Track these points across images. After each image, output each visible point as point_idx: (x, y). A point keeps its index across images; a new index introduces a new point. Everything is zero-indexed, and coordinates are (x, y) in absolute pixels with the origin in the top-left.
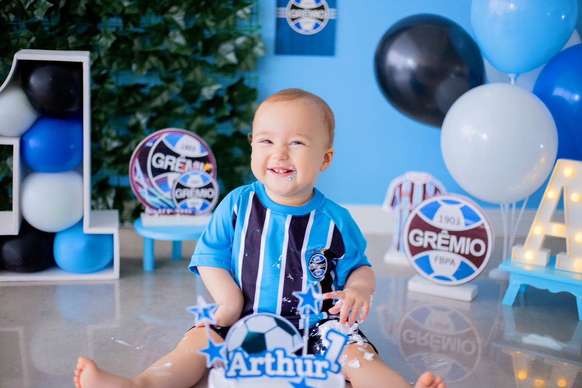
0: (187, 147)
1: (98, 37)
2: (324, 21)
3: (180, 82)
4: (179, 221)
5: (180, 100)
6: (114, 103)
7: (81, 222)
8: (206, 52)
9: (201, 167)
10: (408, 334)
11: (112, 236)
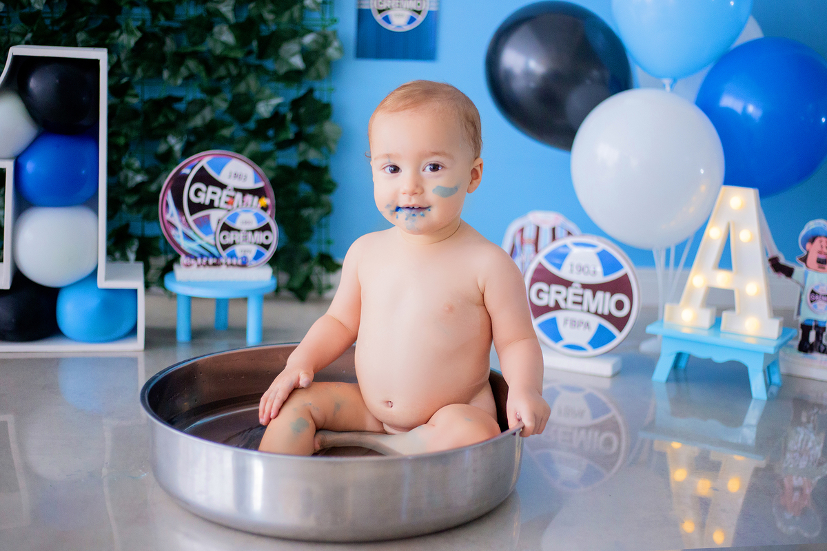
0: (236, 176)
1: (117, 33)
2: (422, 13)
3: (228, 96)
4: (224, 274)
5: (228, 118)
6: (138, 123)
7: (94, 274)
8: (262, 54)
9: (255, 202)
11: (135, 291)
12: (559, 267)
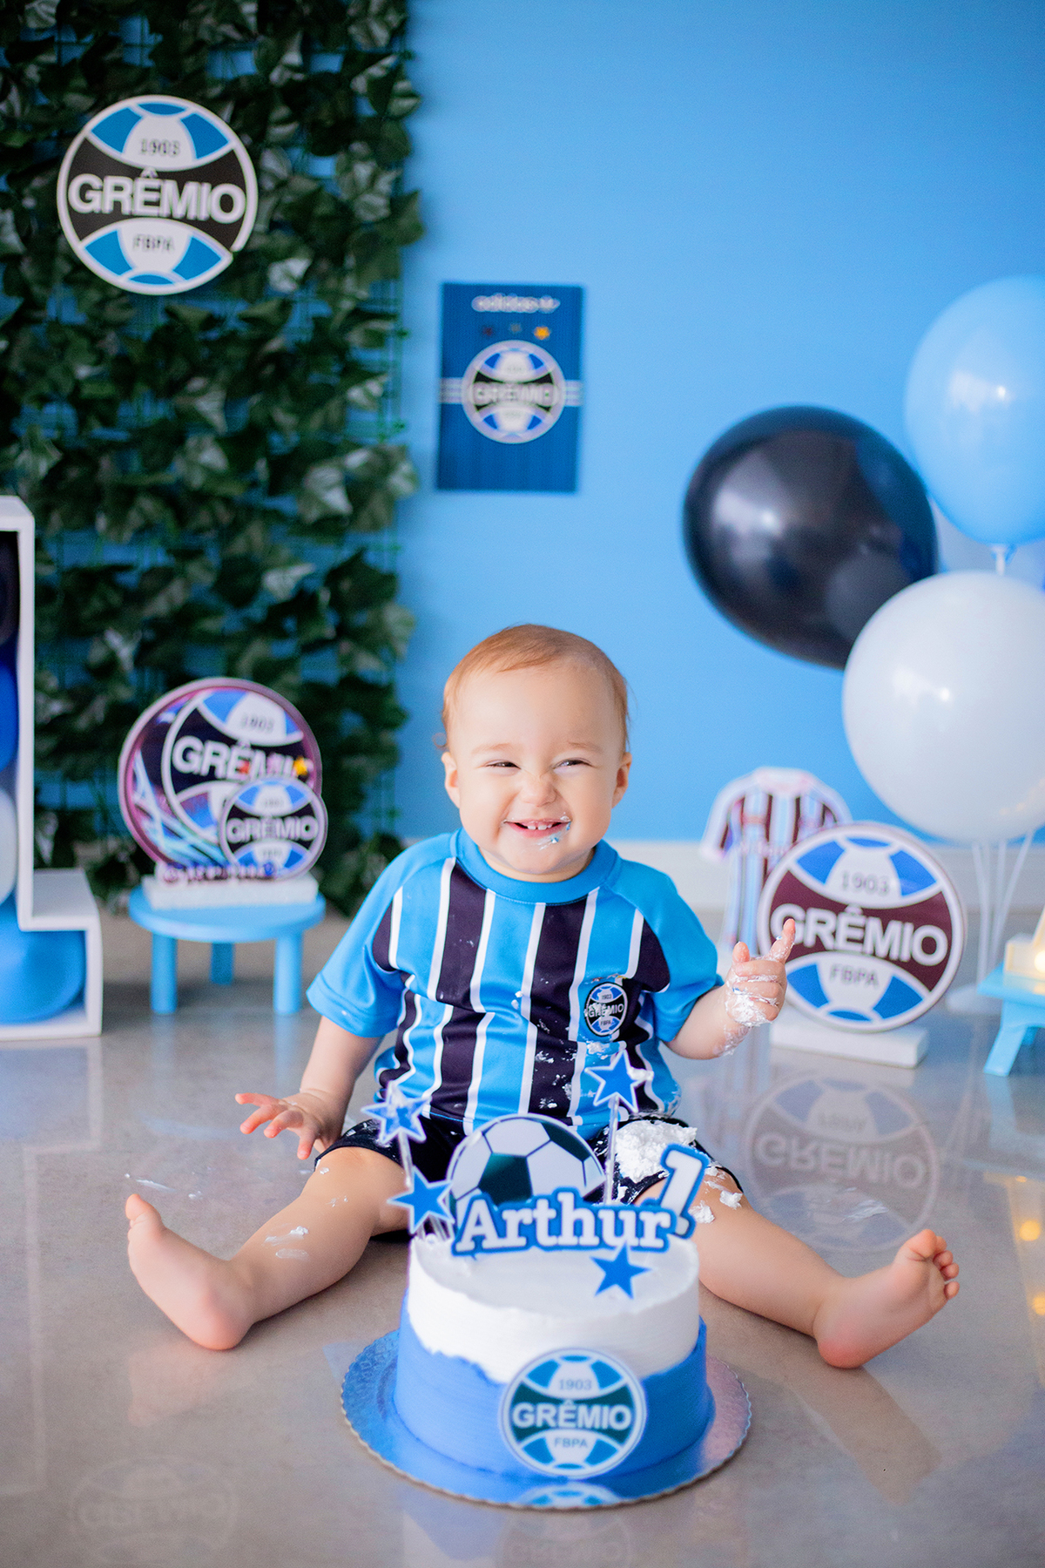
0: (255, 723)
1: (13, 449)
2: (552, 411)
3: (213, 558)
4: (235, 894)
5: (212, 601)
7: (11, 901)
8: (275, 488)
9: (287, 768)
10: (770, 1144)
11: (81, 935)
12: (823, 877)
